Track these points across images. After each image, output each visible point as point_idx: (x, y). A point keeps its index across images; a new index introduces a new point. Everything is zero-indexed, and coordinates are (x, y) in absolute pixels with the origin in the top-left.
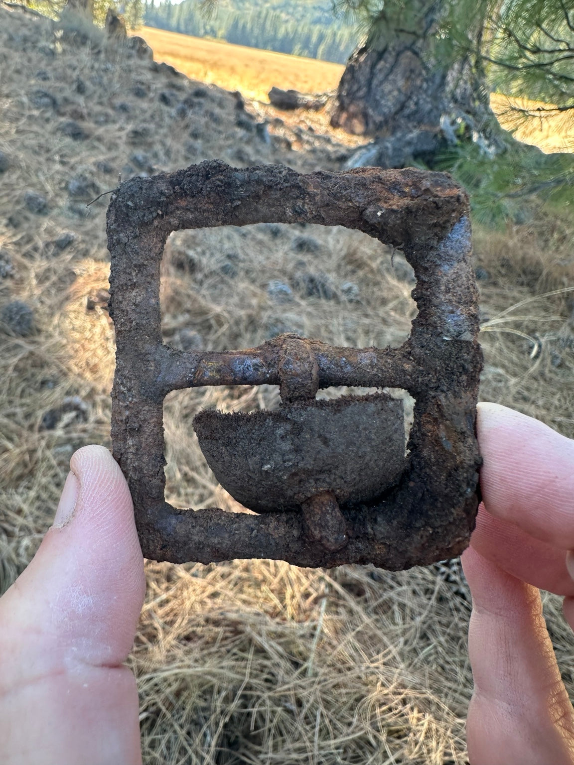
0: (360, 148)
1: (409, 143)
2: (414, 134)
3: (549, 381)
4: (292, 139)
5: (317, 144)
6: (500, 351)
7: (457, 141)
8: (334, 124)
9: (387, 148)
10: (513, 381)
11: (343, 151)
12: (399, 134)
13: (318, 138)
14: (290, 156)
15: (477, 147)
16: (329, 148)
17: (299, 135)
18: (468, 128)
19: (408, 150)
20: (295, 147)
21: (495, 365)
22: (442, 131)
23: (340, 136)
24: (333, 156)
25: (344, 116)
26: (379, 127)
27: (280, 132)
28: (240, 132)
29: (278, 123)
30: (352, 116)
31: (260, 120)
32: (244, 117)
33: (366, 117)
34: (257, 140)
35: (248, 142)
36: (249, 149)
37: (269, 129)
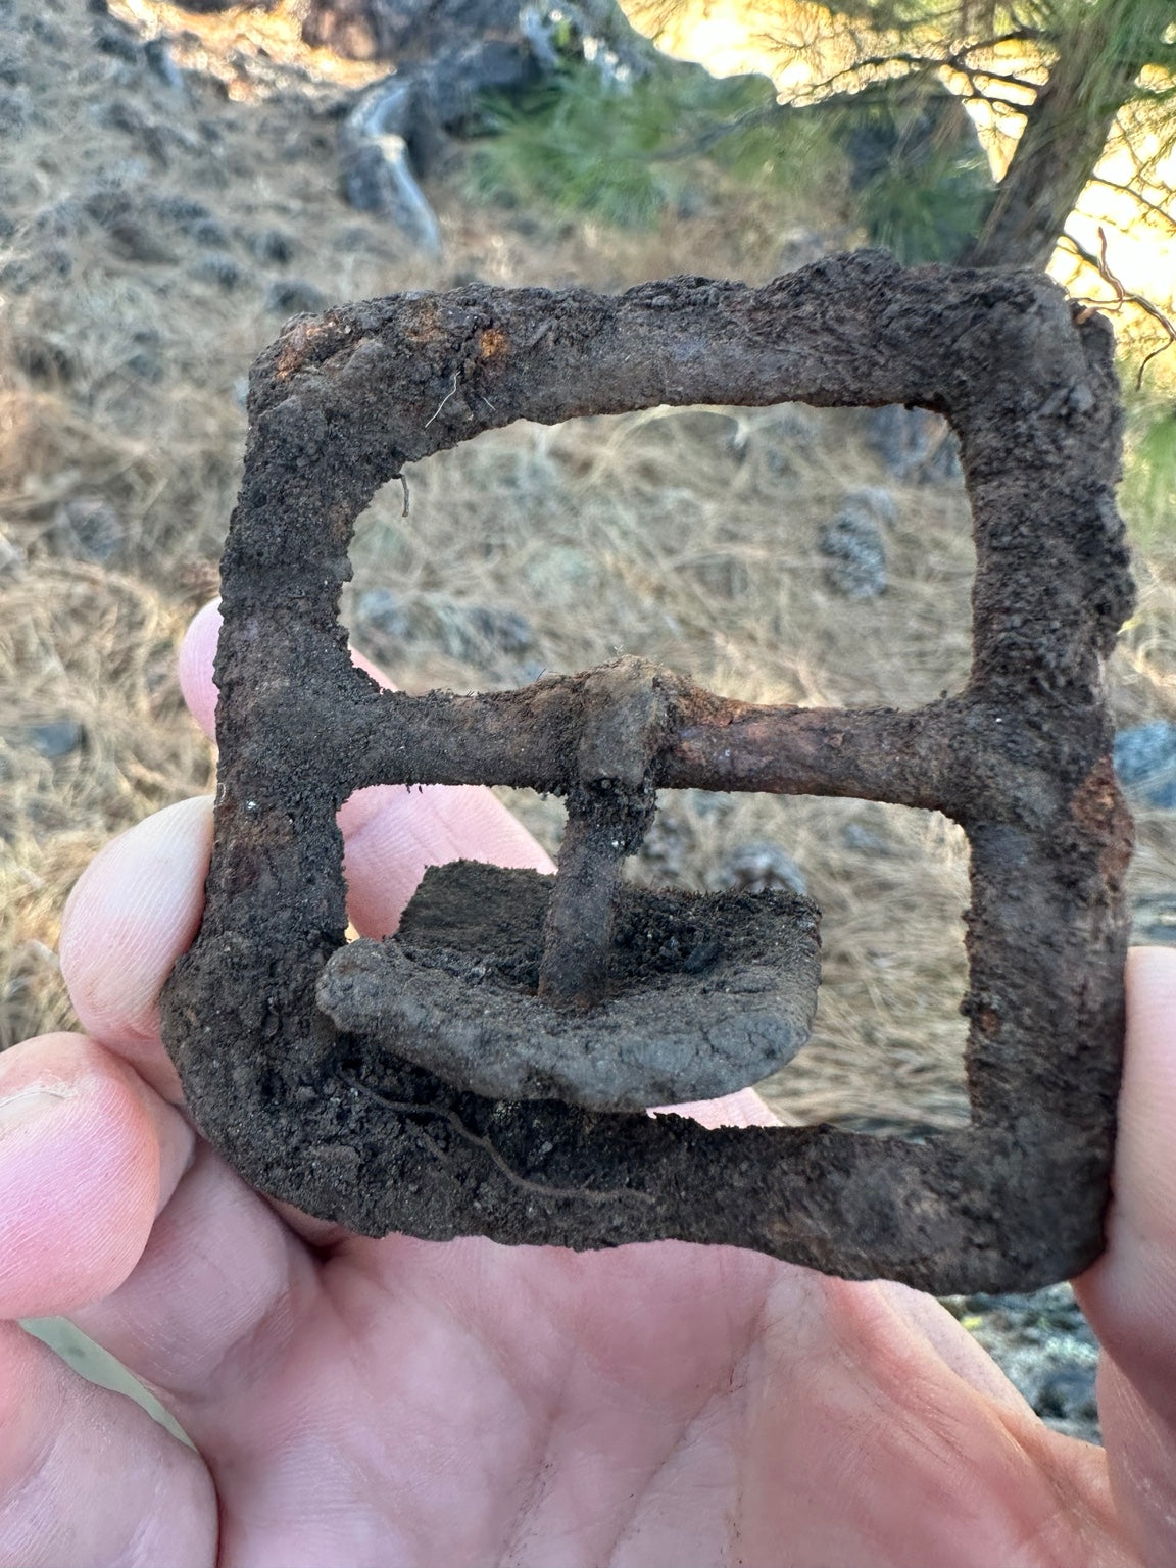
0: (371, 86)
1: (467, 70)
2: (472, 52)
3: (768, 501)
4: (227, 75)
5: (283, 84)
6: (681, 458)
7: (558, 62)
8: (311, 38)
9: (424, 83)
10: (709, 508)
11: (337, 96)
12: (444, 52)
13: (282, 69)
14: (230, 114)
15: (596, 72)
16: (309, 91)
17: (239, 65)
18: (575, 32)
19: (467, 85)
20: (236, 93)
21: (677, 485)
22: (527, 41)
23: (326, 65)
24: (320, 108)
25: (328, 20)
26: (403, 39)
27: (199, 61)
28: (113, 65)
29: (189, 40)
30: (344, 20)
31: (150, 35)
32: (112, 31)
33: (372, 19)
34: (151, 80)
35: (134, 85)
36: (136, 103)
37: (173, 56)
